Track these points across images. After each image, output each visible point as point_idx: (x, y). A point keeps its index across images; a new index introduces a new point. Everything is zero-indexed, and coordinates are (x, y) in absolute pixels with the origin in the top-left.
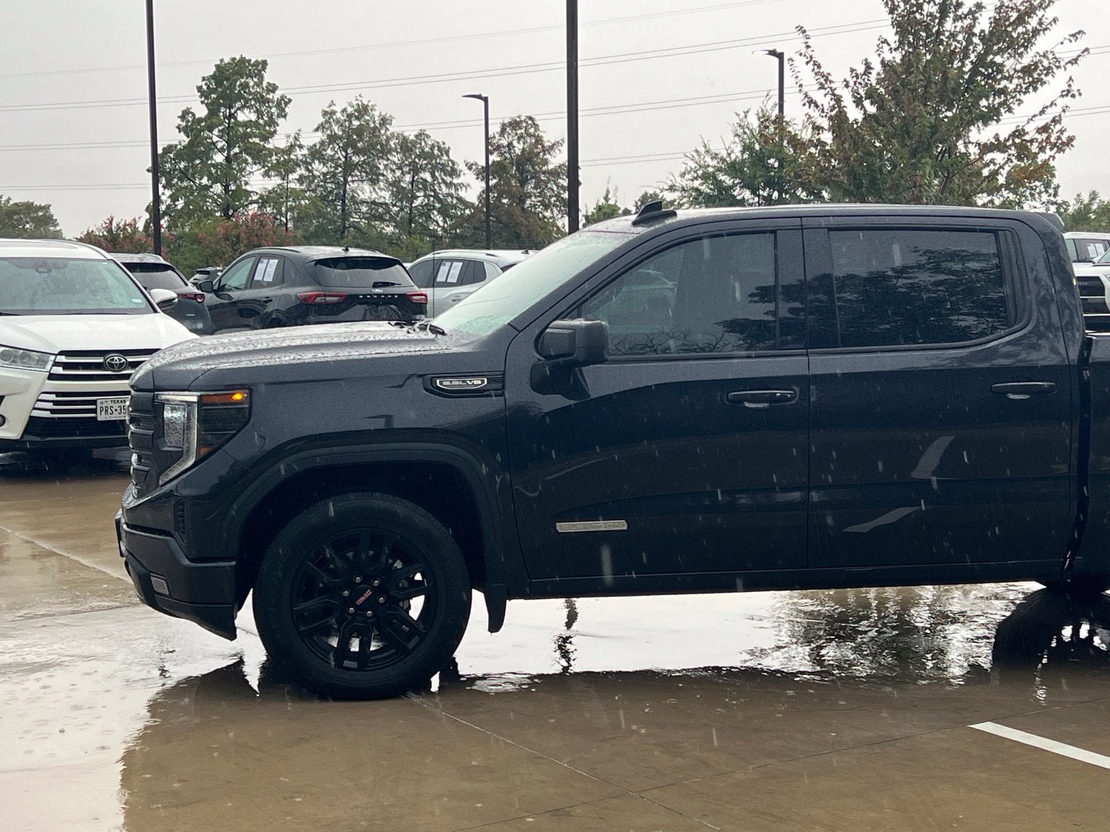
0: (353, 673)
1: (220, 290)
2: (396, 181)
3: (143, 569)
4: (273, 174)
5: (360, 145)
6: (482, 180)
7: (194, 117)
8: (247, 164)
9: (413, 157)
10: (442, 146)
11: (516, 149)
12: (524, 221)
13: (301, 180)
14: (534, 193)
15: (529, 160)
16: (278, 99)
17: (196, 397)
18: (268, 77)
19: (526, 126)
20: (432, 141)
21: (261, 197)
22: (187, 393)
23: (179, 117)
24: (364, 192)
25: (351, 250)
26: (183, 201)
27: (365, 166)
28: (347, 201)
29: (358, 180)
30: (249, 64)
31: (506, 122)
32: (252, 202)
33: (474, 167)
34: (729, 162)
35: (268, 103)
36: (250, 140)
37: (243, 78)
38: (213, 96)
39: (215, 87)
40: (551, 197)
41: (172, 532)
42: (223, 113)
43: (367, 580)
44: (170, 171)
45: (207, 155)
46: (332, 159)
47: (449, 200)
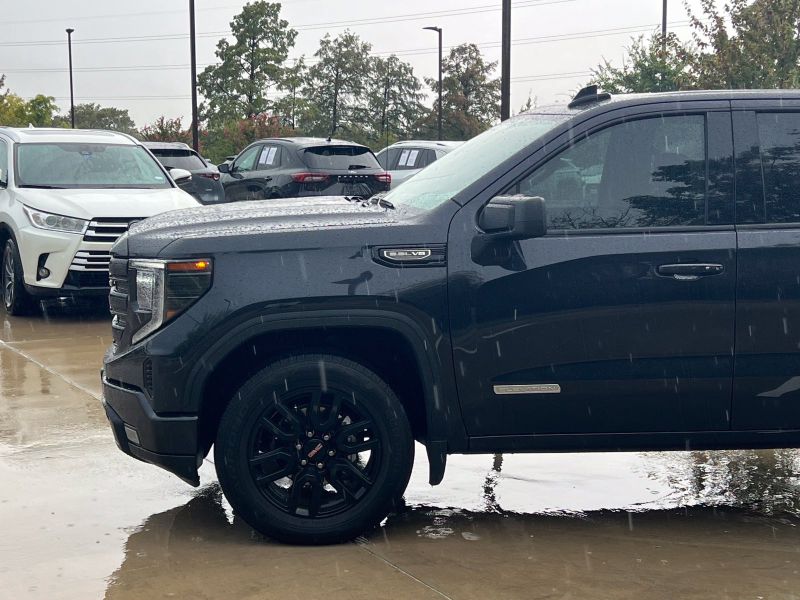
0: (304, 520)
1: (233, 171)
2: (374, 92)
3: (119, 419)
4: (284, 87)
5: (347, 66)
6: (436, 92)
7: (228, 45)
8: (266, 80)
9: (386, 74)
10: (408, 67)
11: (462, 68)
12: (467, 122)
13: (304, 91)
14: (475, 102)
15: (472, 76)
16: (288, 32)
17: (164, 265)
18: (281, 16)
19: (470, 52)
20: (400, 62)
21: (275, 104)
22: (155, 260)
23: (217, 45)
24: (350, 100)
25: (332, 140)
26: (219, 108)
27: (351, 82)
28: (337, 108)
29: (346, 92)
30: (268, 6)
31: (455, 48)
32: (269, 108)
33: (431, 82)
34: (625, 76)
35: (281, 35)
36: (268, 62)
37: (263, 17)
38: (241, 30)
39: (243, 23)
40: (487, 104)
41: (142, 387)
42: (249, 42)
43: (319, 435)
44: (210, 85)
45: (236, 74)
46: (327, 76)
47: (412, 106)
